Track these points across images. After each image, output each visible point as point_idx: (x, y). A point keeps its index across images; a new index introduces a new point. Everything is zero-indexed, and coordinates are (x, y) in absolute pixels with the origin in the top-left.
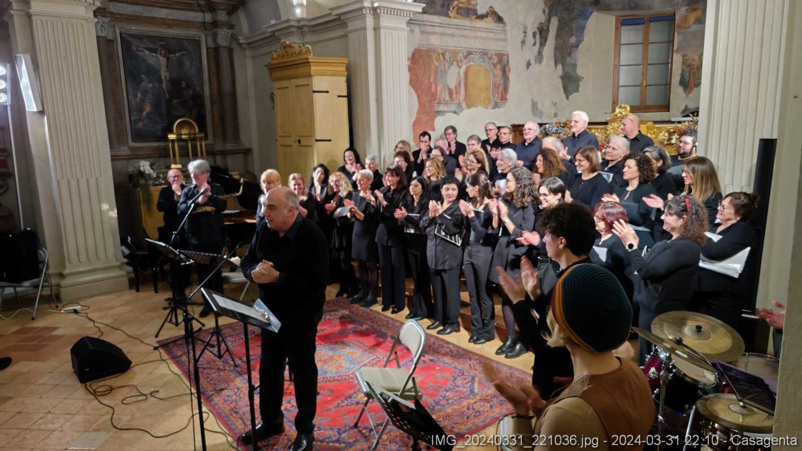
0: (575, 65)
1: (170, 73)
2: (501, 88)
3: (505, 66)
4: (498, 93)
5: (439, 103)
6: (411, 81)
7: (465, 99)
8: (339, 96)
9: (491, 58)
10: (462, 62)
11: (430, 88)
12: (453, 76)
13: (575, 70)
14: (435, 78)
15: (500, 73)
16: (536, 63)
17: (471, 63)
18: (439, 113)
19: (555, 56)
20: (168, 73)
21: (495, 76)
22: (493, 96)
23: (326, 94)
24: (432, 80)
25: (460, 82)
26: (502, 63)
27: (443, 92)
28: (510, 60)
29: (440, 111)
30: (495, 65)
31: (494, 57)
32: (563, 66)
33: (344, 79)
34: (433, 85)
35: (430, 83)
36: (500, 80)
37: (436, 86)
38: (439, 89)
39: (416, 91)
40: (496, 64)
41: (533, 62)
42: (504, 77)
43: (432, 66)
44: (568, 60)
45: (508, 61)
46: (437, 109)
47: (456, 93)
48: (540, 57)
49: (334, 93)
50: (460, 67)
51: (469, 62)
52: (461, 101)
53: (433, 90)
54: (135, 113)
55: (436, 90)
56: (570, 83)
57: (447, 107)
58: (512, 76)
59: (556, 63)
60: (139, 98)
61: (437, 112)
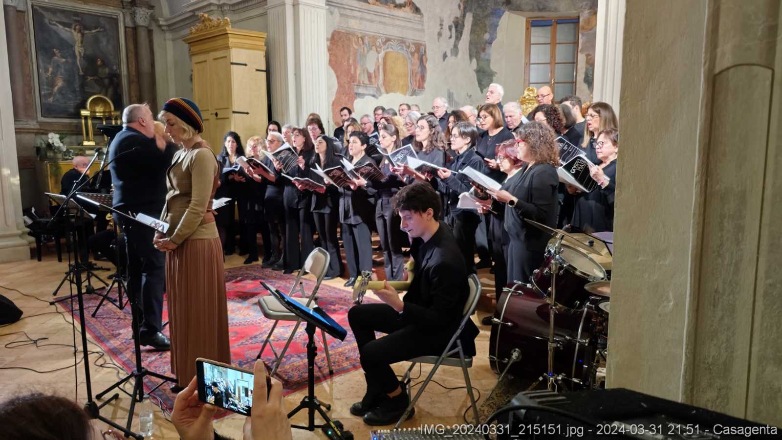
0: (488, 61)
1: (85, 50)
2: (419, 77)
3: (422, 55)
4: (416, 81)
5: (358, 86)
6: (330, 61)
7: (384, 84)
8: (257, 70)
9: (409, 47)
10: (381, 48)
11: (349, 70)
12: (372, 61)
13: (489, 66)
14: (354, 61)
15: (417, 62)
16: (451, 56)
17: (390, 50)
18: (358, 95)
19: (470, 50)
20: (82, 49)
21: (412, 64)
22: (411, 84)
23: (244, 66)
24: (351, 61)
25: (379, 67)
26: (420, 53)
27: (362, 75)
28: (427, 50)
29: (359, 94)
30: (412, 54)
31: (412, 46)
32: (477, 60)
33: (263, 54)
34: (352, 67)
35: (349, 65)
36: (417, 69)
37: (355, 69)
38: (358, 72)
39: (336, 72)
40: (414, 52)
41: (449, 54)
42: (421, 66)
43: (352, 49)
44: (482, 55)
45: (425, 52)
46: (356, 91)
47: (375, 77)
48: (455, 50)
49: (252, 67)
50: (378, 53)
51: (388, 48)
52: (380, 86)
53: (352, 72)
54: (45, 87)
55: (355, 72)
56: (484, 77)
57: (367, 90)
58: (429, 65)
59: (471, 57)
60: (50, 72)
61: (356, 94)
